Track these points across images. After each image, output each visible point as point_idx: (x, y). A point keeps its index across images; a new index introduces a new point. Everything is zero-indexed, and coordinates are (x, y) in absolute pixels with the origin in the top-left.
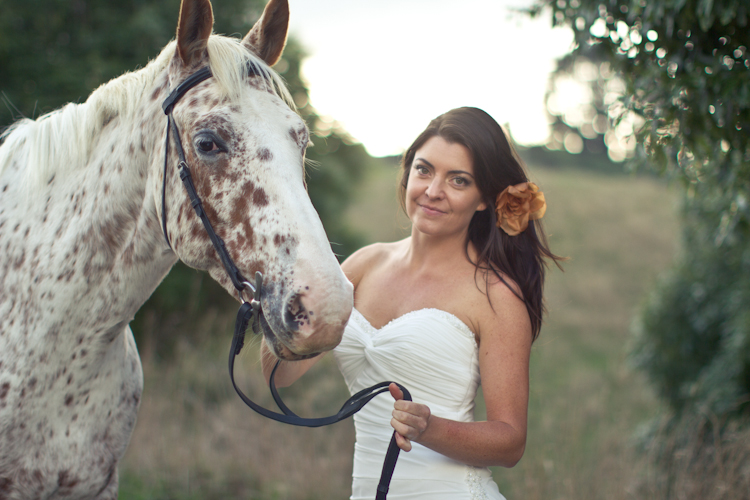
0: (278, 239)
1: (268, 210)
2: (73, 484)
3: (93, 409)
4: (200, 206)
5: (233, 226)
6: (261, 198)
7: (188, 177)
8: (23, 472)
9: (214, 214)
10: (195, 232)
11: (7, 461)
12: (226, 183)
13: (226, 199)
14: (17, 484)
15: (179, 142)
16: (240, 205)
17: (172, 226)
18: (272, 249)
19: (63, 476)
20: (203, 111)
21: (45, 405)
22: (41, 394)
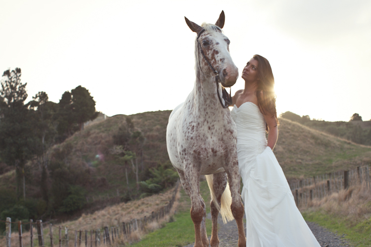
0: (221, 60)
1: (219, 55)
2: (216, 152)
3: (216, 131)
4: (206, 58)
5: (212, 60)
6: (217, 52)
7: (203, 52)
8: (202, 149)
9: (208, 58)
10: (205, 64)
11: (198, 146)
12: (210, 51)
13: (210, 54)
14: (201, 153)
15: (200, 46)
16: (213, 55)
17: (201, 66)
18: (220, 62)
19: (213, 150)
20: (204, 37)
21: (203, 130)
22: (201, 127)
